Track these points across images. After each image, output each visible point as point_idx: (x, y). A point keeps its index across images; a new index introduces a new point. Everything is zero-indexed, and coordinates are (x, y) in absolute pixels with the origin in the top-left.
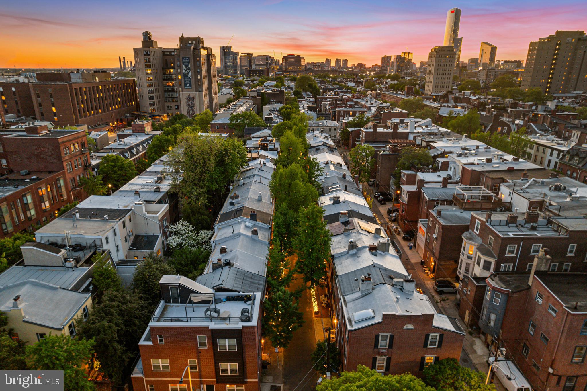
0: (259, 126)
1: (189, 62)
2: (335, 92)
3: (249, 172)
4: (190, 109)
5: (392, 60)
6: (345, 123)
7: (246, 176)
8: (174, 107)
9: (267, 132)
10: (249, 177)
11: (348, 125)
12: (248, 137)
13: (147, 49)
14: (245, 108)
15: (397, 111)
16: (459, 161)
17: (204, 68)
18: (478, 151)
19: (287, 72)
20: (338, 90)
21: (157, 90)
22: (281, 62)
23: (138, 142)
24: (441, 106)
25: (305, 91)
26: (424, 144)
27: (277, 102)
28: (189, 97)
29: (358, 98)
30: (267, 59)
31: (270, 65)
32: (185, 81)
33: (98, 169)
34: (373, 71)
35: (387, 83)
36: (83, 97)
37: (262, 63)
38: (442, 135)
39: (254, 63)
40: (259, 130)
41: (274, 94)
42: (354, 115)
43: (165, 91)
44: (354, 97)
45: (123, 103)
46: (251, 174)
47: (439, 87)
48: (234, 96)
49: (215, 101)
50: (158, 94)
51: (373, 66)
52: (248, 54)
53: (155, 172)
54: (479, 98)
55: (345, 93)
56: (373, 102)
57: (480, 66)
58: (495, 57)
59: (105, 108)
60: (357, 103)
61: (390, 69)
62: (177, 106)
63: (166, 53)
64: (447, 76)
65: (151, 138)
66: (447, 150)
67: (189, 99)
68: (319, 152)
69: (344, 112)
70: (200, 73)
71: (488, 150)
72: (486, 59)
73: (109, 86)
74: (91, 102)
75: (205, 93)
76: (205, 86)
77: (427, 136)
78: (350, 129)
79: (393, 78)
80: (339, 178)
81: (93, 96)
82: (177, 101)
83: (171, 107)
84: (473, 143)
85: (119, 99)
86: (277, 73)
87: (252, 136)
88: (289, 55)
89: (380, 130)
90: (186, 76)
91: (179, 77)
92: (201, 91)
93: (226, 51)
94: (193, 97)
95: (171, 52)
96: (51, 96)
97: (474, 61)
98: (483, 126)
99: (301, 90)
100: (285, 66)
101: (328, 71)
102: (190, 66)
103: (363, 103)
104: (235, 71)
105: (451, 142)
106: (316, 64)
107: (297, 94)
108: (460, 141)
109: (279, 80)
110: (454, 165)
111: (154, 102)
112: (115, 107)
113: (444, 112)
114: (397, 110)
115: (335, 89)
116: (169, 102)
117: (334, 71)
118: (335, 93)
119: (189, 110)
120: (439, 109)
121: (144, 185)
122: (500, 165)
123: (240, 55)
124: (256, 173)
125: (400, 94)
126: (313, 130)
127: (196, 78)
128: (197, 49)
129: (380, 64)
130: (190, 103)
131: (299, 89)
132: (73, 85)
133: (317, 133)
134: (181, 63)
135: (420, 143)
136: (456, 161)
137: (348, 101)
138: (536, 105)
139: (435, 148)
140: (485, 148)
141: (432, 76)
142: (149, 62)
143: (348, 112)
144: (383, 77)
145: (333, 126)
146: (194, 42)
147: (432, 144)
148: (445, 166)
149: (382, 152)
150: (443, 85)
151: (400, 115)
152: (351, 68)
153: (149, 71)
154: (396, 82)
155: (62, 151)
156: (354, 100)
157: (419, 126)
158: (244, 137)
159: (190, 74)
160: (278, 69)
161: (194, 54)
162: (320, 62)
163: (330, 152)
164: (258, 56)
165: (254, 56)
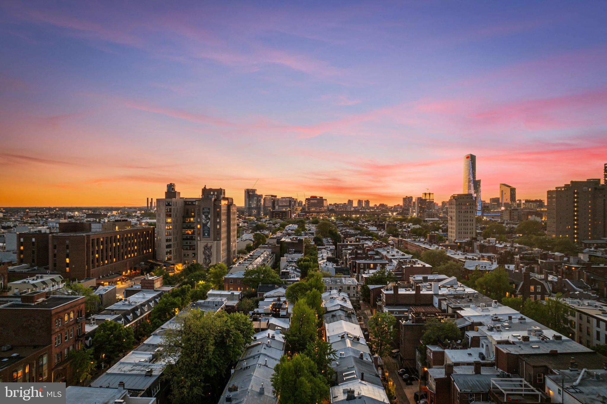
0: (274, 283)
1: (209, 213)
2: (356, 238)
3: (255, 348)
4: (207, 258)
5: (414, 200)
6: (365, 278)
7: (252, 355)
8: (191, 255)
9: (282, 291)
10: (254, 357)
11: (369, 281)
12: (261, 297)
13: (169, 200)
14: (263, 258)
15: (420, 266)
16: (491, 336)
17: (224, 217)
18: (511, 323)
19: (309, 212)
20: (359, 236)
21: (176, 239)
22: (304, 203)
23: (144, 301)
24: (466, 258)
25: (325, 237)
26: (450, 311)
27: (295, 252)
28: (206, 246)
29: (379, 247)
30: (290, 202)
31: (293, 206)
32: (203, 231)
33: (92, 338)
34: (396, 212)
35: (409, 227)
36: (99, 247)
37: (285, 204)
38: (470, 299)
39: (278, 204)
40: (273, 288)
41: (293, 243)
42: (375, 268)
43: (184, 239)
44: (375, 245)
45: (139, 251)
46: (257, 353)
47: (463, 233)
48: (254, 242)
49: (234, 249)
50: (176, 242)
51: (395, 206)
52: (272, 196)
53: (153, 345)
54: (506, 246)
55: (366, 240)
56: (394, 253)
57: (502, 206)
58: (515, 198)
59: (120, 257)
60: (378, 253)
61: (412, 210)
62: (194, 254)
63: (188, 204)
64: (469, 222)
65: (159, 295)
66: (476, 320)
67: (206, 248)
68: (335, 318)
69: (364, 264)
70: (220, 223)
71: (522, 321)
72: (507, 199)
73: (127, 235)
74: (106, 251)
75: (223, 242)
76: (224, 235)
77: (453, 300)
78: (371, 287)
79: (415, 221)
80: (355, 358)
81: (110, 246)
82: (194, 249)
83: (188, 255)
84: (505, 311)
85: (136, 247)
86: (300, 214)
87: (265, 295)
88: (312, 197)
89: (402, 291)
90: (205, 225)
91: (199, 226)
92: (219, 240)
93: (250, 194)
94: (211, 247)
95: (192, 202)
96: (67, 247)
97: (495, 200)
98: (514, 285)
99: (321, 237)
100: (308, 207)
101: (351, 211)
102: (209, 216)
103: (384, 253)
104: (259, 213)
105: (479, 308)
106: (338, 205)
107: (318, 241)
108: (489, 308)
109: (301, 224)
110: (486, 341)
111: (171, 251)
112: (131, 256)
113: (470, 266)
114: (420, 264)
115: (356, 235)
116: (187, 249)
117: (356, 211)
118: (356, 240)
119: (205, 259)
120: (464, 262)
121: (136, 365)
122: (540, 345)
123: (264, 197)
124: (263, 351)
125: (422, 242)
126: (331, 289)
127: (215, 227)
128: (218, 200)
129: (401, 204)
130: (207, 252)
131: (320, 236)
132: (91, 236)
133: (334, 292)
134: (201, 213)
135: (446, 308)
136: (488, 337)
137: (368, 250)
138: (566, 256)
139: (462, 317)
140: (519, 319)
141: (454, 222)
142: (170, 211)
143: (369, 265)
144: (405, 220)
145: (352, 284)
146: (216, 193)
147: (458, 312)
148: (476, 342)
149: (404, 322)
150: (467, 231)
151: (423, 270)
152: (373, 208)
153: (169, 220)
154: (418, 226)
155: (53, 323)
156: (375, 250)
157: (444, 286)
158: (256, 296)
159: (209, 224)
160: (301, 210)
161: (215, 204)
162: (343, 203)
163: (347, 319)
164: (282, 198)
165: (278, 197)
